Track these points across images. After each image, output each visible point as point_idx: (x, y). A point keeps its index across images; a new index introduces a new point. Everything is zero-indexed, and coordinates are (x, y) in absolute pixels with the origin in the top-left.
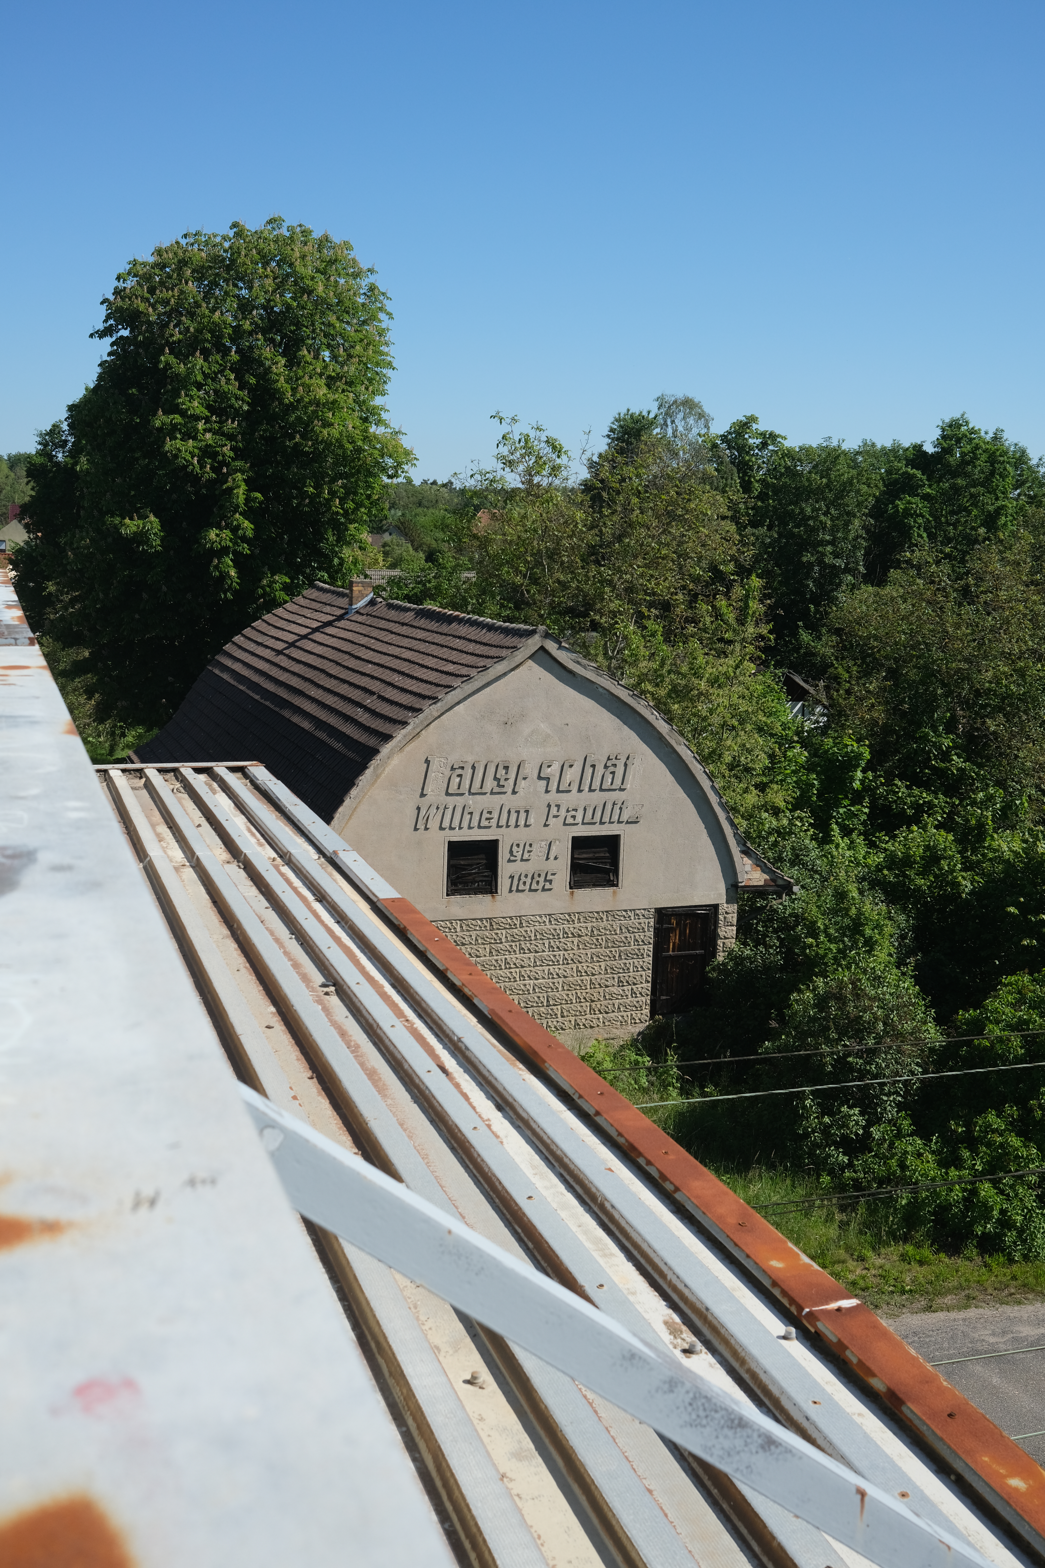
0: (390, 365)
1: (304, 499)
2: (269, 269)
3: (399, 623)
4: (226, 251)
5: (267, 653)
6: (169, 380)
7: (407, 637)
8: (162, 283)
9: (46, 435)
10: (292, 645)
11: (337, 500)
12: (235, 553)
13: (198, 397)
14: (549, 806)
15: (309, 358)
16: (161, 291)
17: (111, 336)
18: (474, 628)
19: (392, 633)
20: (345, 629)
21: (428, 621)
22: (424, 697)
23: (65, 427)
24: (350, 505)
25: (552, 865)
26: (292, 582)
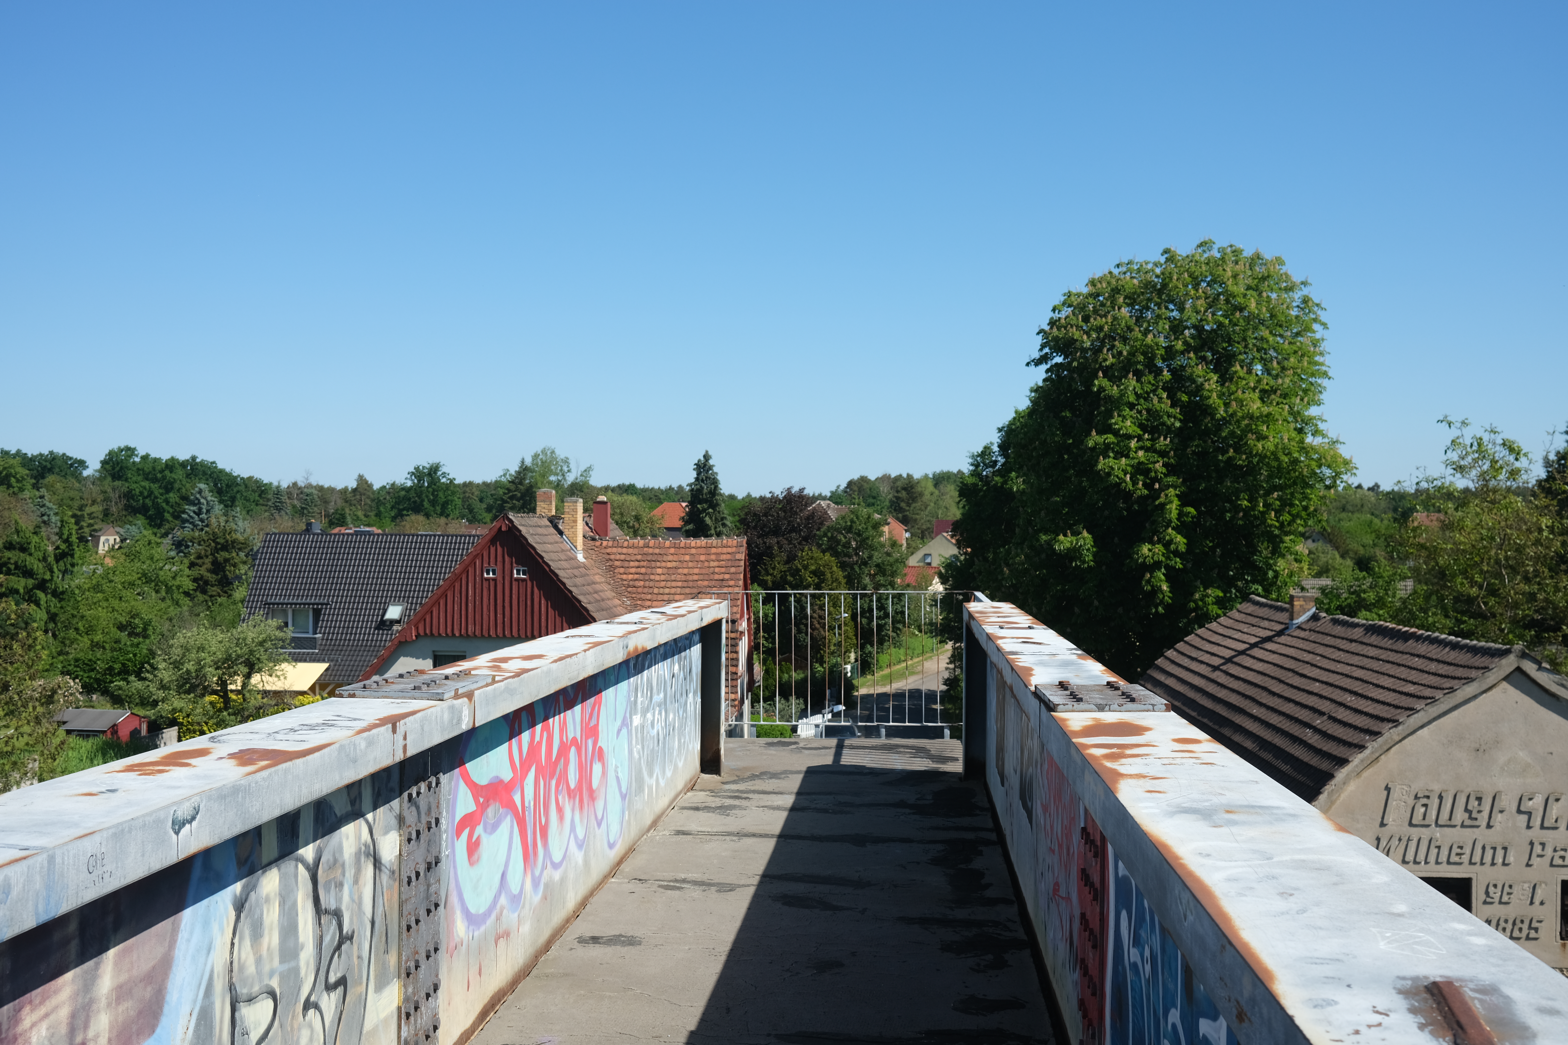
0: (1325, 375)
1: (1237, 513)
2: (1200, 291)
3: (1347, 639)
4: (1157, 276)
5: (1202, 669)
6: (1102, 402)
7: (1357, 654)
8: (1095, 311)
9: (978, 456)
10: (1229, 660)
11: (1273, 514)
12: (1167, 567)
13: (1131, 416)
14: (1532, 844)
15: (1242, 373)
16: (1095, 319)
17: (1046, 363)
18: (1435, 646)
19: (1339, 649)
20: (1286, 645)
21: (1380, 638)
22: (1382, 720)
23: (995, 448)
24: (1286, 517)
25: (1536, 911)
26: (1225, 595)
